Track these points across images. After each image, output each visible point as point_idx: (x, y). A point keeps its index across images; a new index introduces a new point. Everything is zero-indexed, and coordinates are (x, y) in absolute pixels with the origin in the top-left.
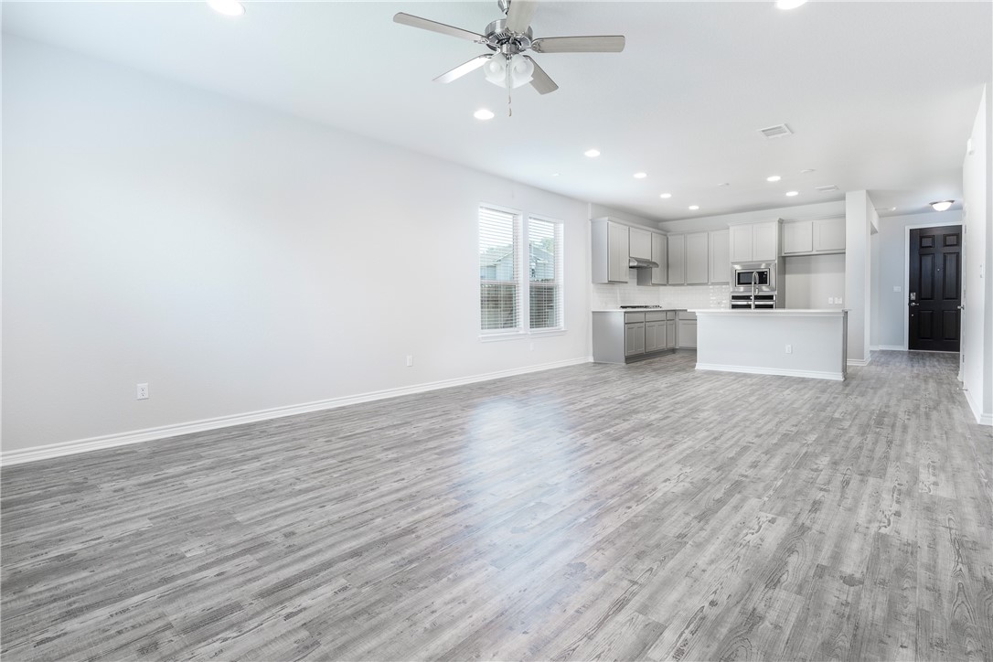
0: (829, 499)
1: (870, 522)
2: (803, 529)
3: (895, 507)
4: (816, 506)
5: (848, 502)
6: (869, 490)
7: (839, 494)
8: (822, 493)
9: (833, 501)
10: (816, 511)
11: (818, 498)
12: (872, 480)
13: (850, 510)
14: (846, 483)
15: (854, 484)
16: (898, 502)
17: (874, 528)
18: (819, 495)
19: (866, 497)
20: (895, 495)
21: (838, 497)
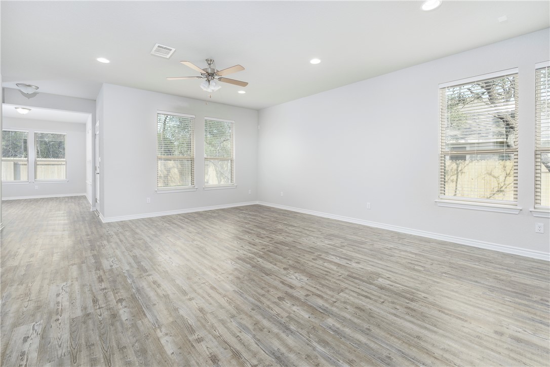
0: (97, 286)
1: (72, 284)
2: (98, 269)
3: (59, 299)
4: (101, 280)
5: (86, 289)
6: (78, 303)
7: (94, 291)
8: (103, 287)
9: (95, 286)
10: (99, 278)
11: (103, 283)
12: (79, 313)
13: (84, 286)
14: (95, 301)
15: (90, 303)
16: (58, 303)
17: (69, 283)
18: (103, 285)
19: (78, 297)
20: (60, 307)
21: (93, 289)
